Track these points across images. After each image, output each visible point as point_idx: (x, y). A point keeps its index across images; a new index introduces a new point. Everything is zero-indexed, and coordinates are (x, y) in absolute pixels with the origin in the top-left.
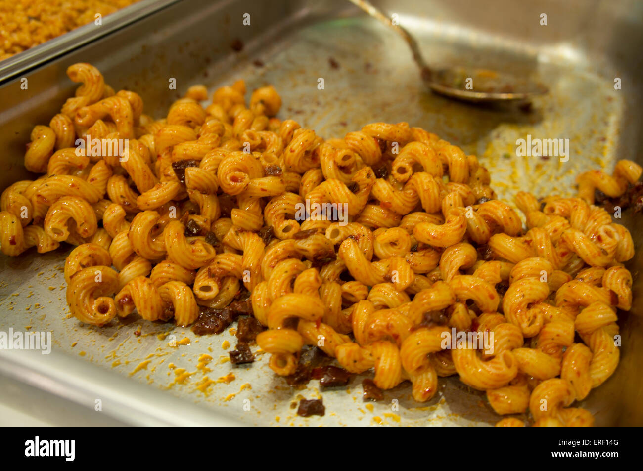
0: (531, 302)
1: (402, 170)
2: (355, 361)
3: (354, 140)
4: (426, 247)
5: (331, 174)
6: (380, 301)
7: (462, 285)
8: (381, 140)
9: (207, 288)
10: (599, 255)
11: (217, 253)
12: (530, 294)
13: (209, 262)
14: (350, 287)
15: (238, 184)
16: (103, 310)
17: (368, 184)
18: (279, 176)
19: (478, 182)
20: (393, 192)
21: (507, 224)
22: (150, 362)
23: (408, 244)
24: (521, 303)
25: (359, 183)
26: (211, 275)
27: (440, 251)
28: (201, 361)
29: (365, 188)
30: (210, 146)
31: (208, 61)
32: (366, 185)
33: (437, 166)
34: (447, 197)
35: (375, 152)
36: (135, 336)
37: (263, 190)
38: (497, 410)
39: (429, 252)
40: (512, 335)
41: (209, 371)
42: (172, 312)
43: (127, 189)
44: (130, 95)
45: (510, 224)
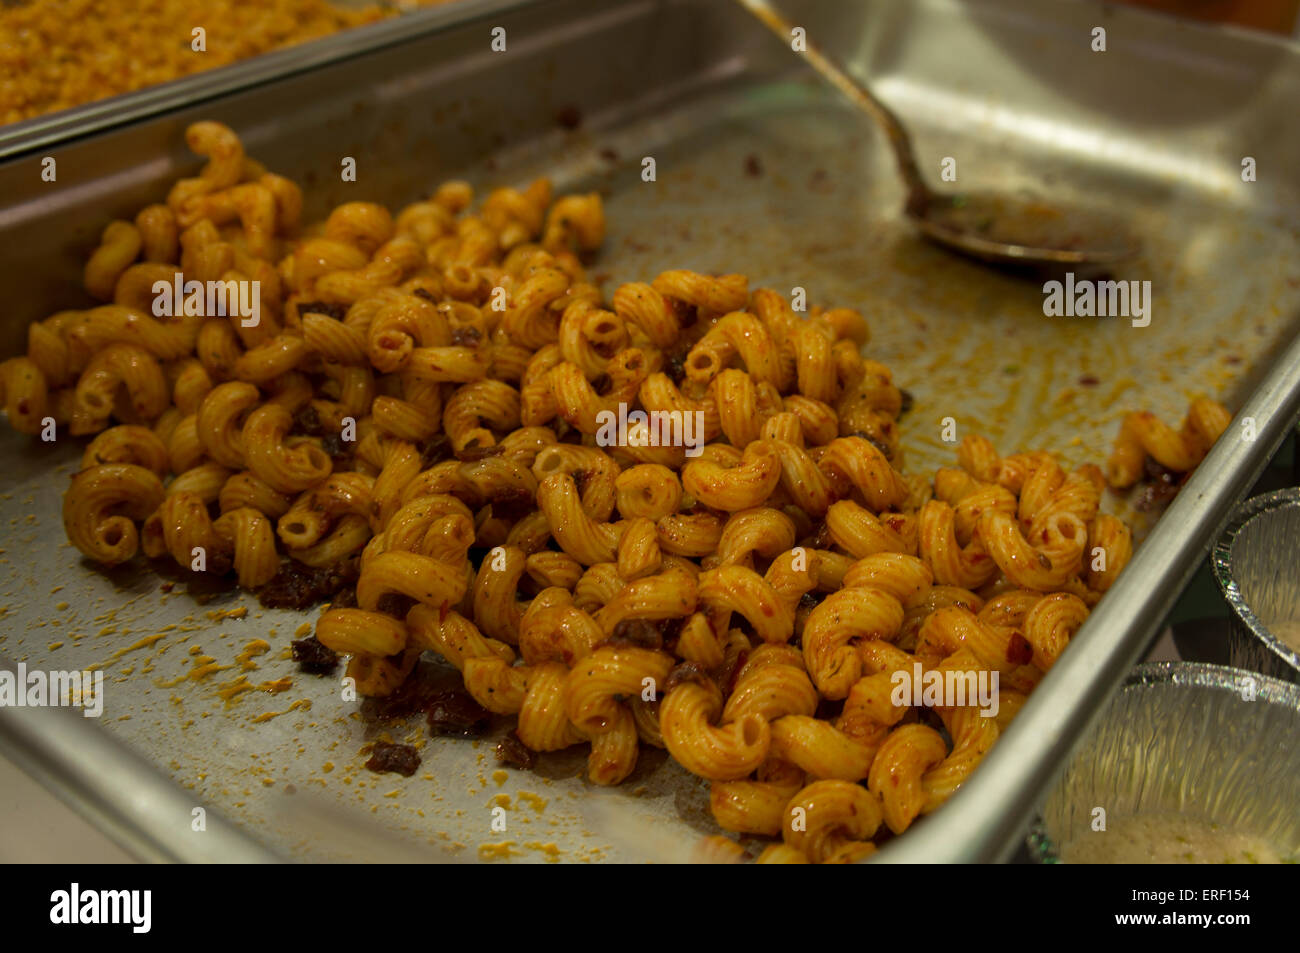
0: (856, 634)
1: (703, 362)
2: (491, 690)
3: (626, 297)
4: (701, 508)
5: (572, 355)
6: (592, 595)
7: (718, 581)
8: (682, 303)
9: (299, 528)
10: (1031, 566)
11: (335, 470)
12: (852, 619)
13: (317, 484)
14: (540, 561)
15: (391, 353)
16: (113, 538)
17: (628, 380)
18: (474, 347)
19: (861, 403)
20: (673, 399)
21: (866, 485)
22: (164, 638)
23: (669, 497)
24: (831, 633)
25: (613, 376)
26: (313, 507)
27: (723, 516)
28: (249, 648)
29: (623, 386)
30: (375, 283)
31: (500, 142)
32: (625, 382)
33: (767, 361)
34: (770, 422)
35: (661, 323)
36: (161, 591)
37: (436, 368)
38: (721, 822)
39: (707, 517)
40: (785, 687)
41: (253, 669)
42: (229, 561)
43: (228, 343)
44: (277, 183)
45: (871, 485)
